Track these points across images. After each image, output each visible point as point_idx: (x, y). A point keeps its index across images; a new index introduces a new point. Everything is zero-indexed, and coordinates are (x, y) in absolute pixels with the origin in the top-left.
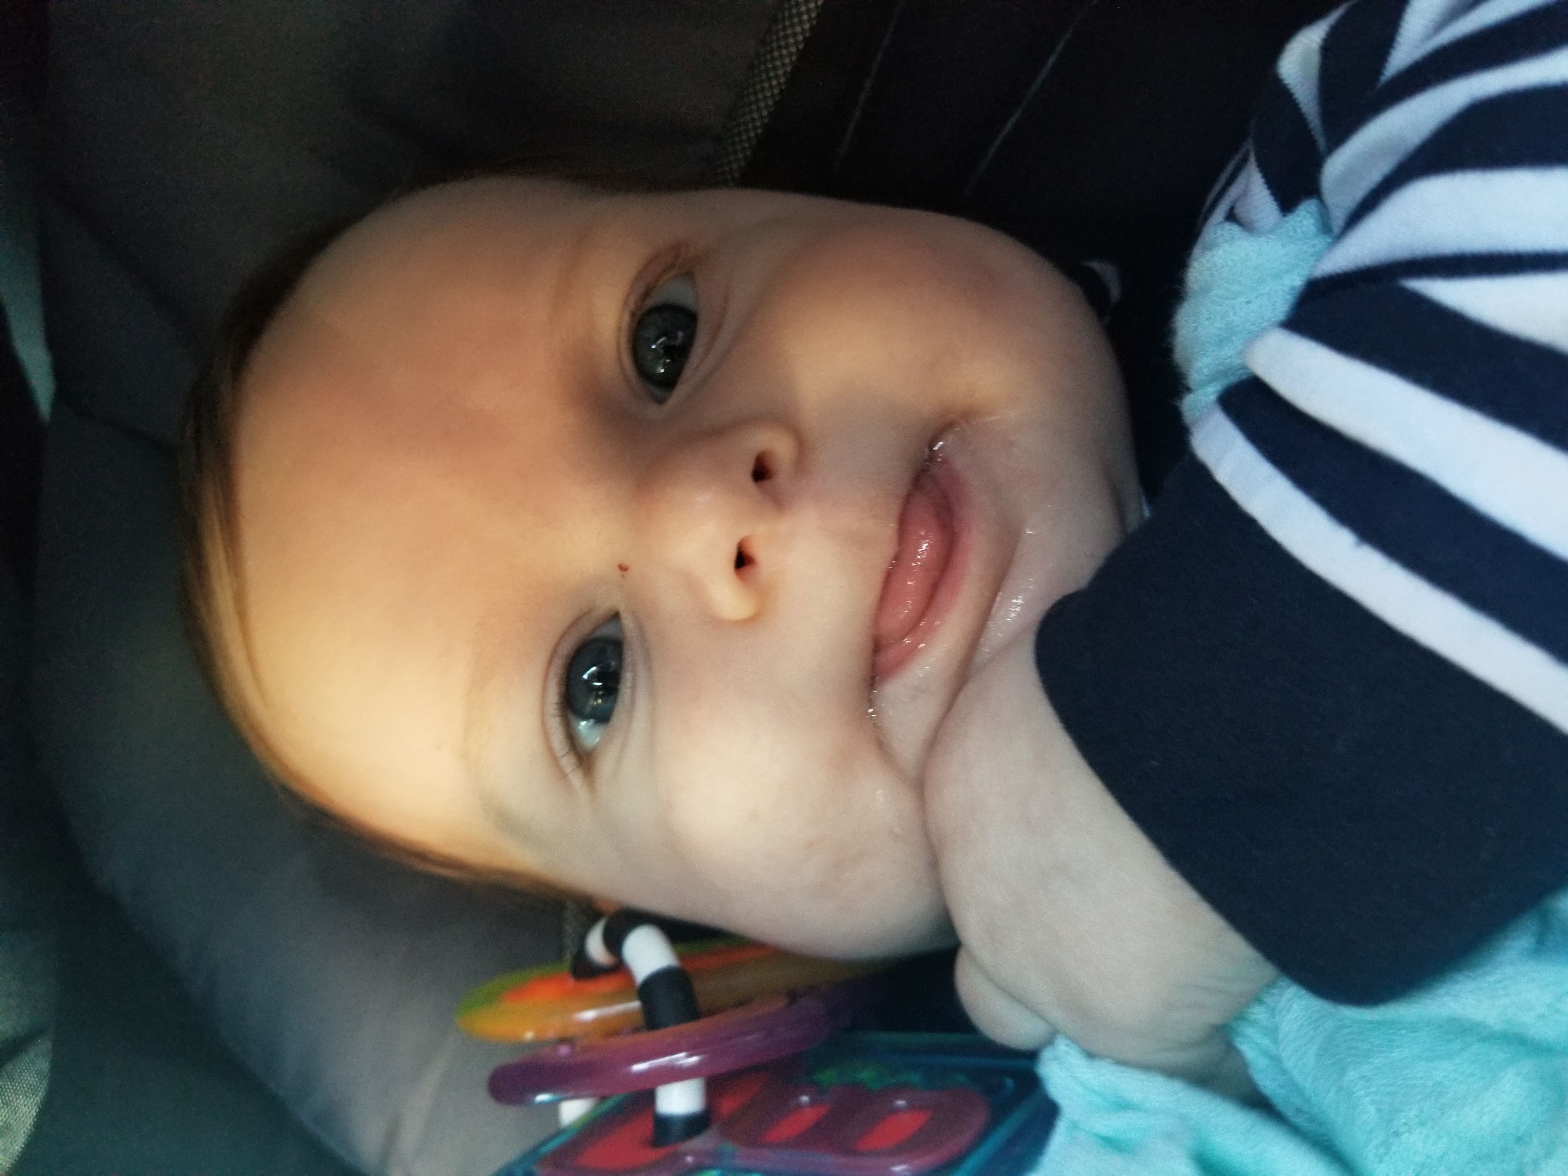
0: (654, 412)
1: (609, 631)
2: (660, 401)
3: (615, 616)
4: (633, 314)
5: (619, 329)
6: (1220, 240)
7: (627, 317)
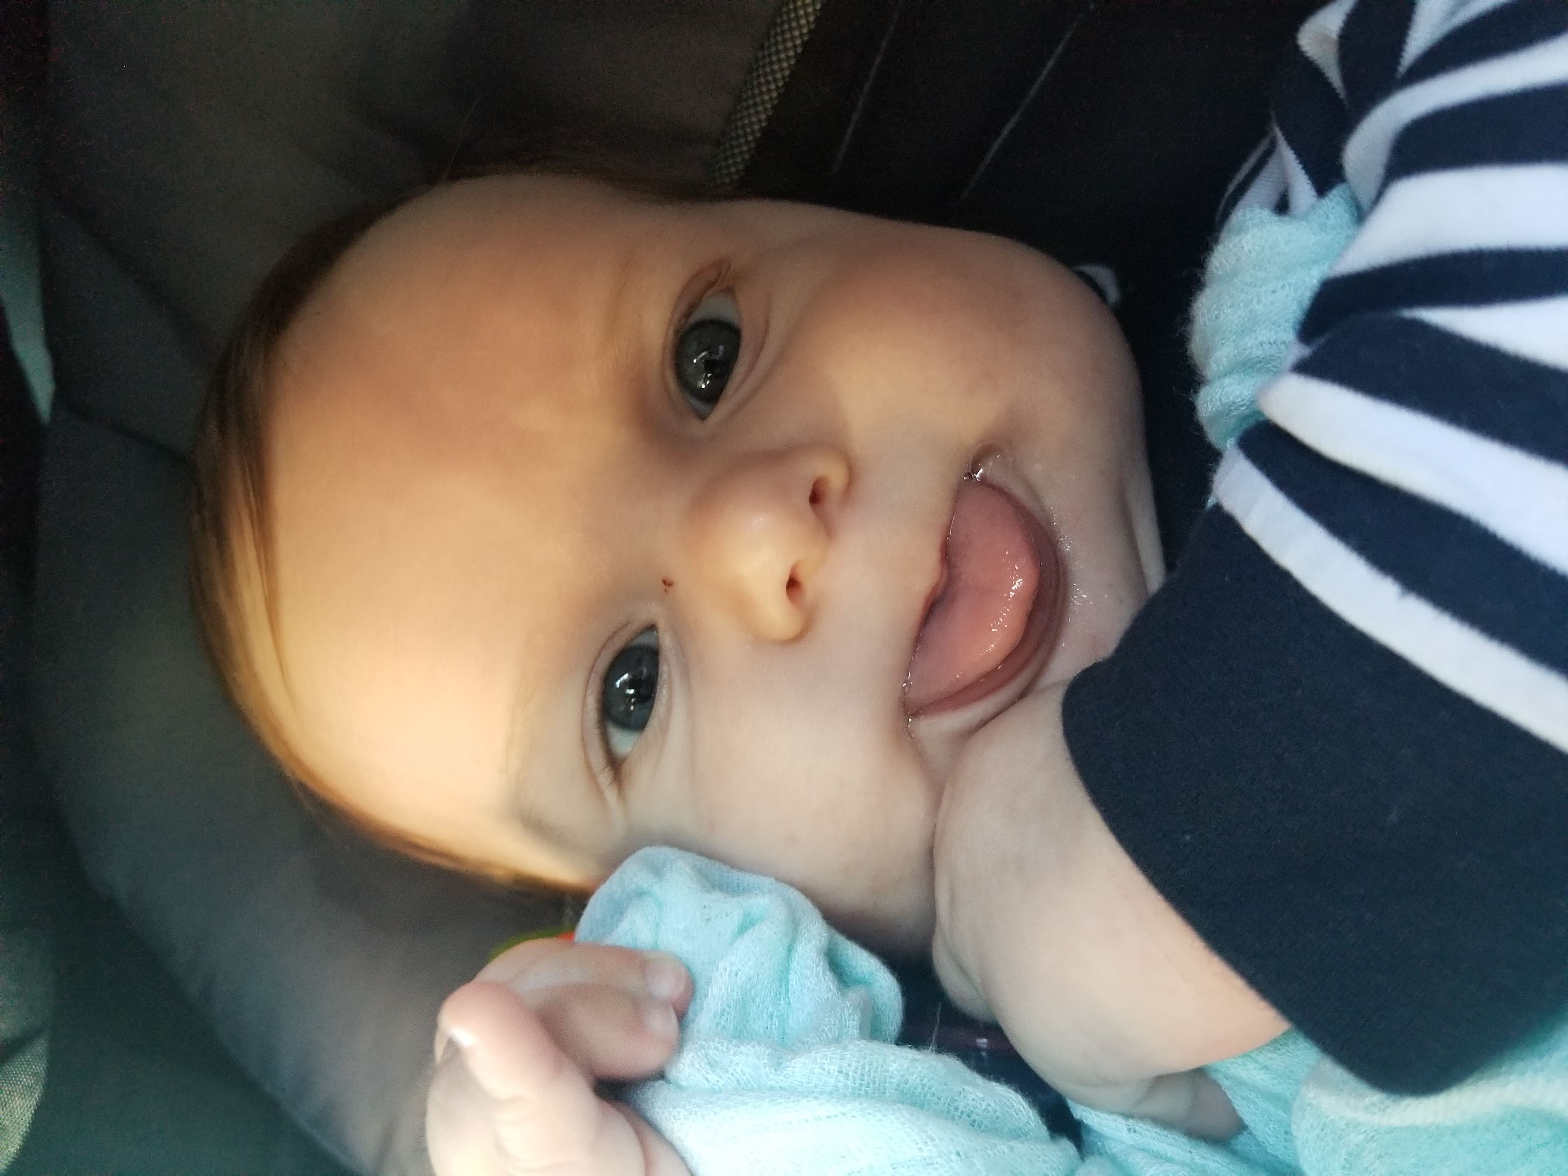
0: (696, 428)
1: (646, 640)
2: (703, 417)
3: (652, 628)
4: (677, 332)
5: (664, 348)
6: (1250, 223)
7: (671, 333)
